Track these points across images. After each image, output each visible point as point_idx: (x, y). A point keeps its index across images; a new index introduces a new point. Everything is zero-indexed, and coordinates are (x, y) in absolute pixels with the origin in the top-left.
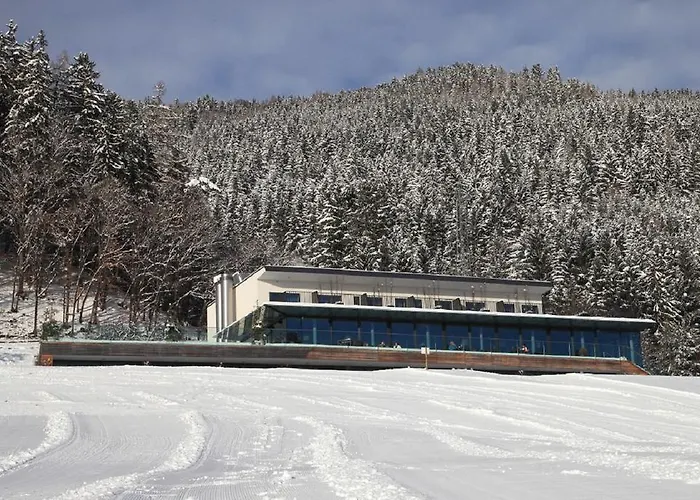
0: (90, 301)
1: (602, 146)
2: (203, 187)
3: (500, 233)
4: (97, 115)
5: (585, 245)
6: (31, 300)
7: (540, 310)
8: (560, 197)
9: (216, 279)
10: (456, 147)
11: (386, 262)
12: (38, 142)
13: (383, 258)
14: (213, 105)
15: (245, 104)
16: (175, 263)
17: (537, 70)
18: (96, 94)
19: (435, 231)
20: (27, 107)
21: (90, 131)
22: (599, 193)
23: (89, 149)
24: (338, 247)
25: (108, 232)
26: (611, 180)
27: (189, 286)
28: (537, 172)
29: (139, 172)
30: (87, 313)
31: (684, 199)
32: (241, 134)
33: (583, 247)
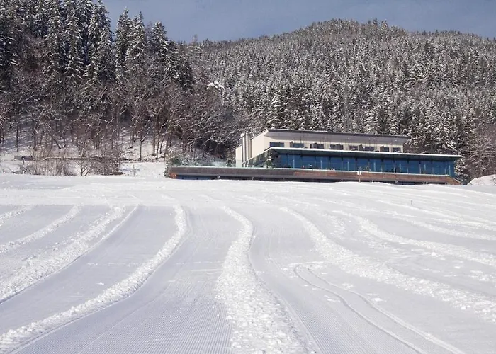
0: (165, 143)
1: (412, 62)
2: (216, 87)
3: (361, 108)
4: (165, 52)
5: (408, 115)
6: (138, 142)
7: (402, 151)
8: (390, 89)
9: (242, 135)
10: (336, 63)
11: (307, 123)
12: (140, 66)
13: (306, 121)
14: (211, 43)
15: (226, 42)
16: (203, 124)
17: (375, 22)
18: (165, 42)
19: (328, 107)
20: (134, 49)
21: (163, 60)
22: (410, 87)
23: (163, 69)
24: (282, 116)
25: (173, 109)
26: (417, 79)
27: (210, 135)
28: (378, 76)
29: (186, 81)
30: (164, 149)
31: (455, 89)
32: (226, 58)
33: (406, 115)
